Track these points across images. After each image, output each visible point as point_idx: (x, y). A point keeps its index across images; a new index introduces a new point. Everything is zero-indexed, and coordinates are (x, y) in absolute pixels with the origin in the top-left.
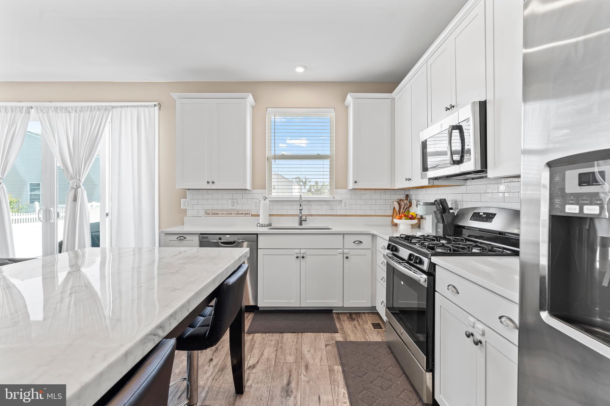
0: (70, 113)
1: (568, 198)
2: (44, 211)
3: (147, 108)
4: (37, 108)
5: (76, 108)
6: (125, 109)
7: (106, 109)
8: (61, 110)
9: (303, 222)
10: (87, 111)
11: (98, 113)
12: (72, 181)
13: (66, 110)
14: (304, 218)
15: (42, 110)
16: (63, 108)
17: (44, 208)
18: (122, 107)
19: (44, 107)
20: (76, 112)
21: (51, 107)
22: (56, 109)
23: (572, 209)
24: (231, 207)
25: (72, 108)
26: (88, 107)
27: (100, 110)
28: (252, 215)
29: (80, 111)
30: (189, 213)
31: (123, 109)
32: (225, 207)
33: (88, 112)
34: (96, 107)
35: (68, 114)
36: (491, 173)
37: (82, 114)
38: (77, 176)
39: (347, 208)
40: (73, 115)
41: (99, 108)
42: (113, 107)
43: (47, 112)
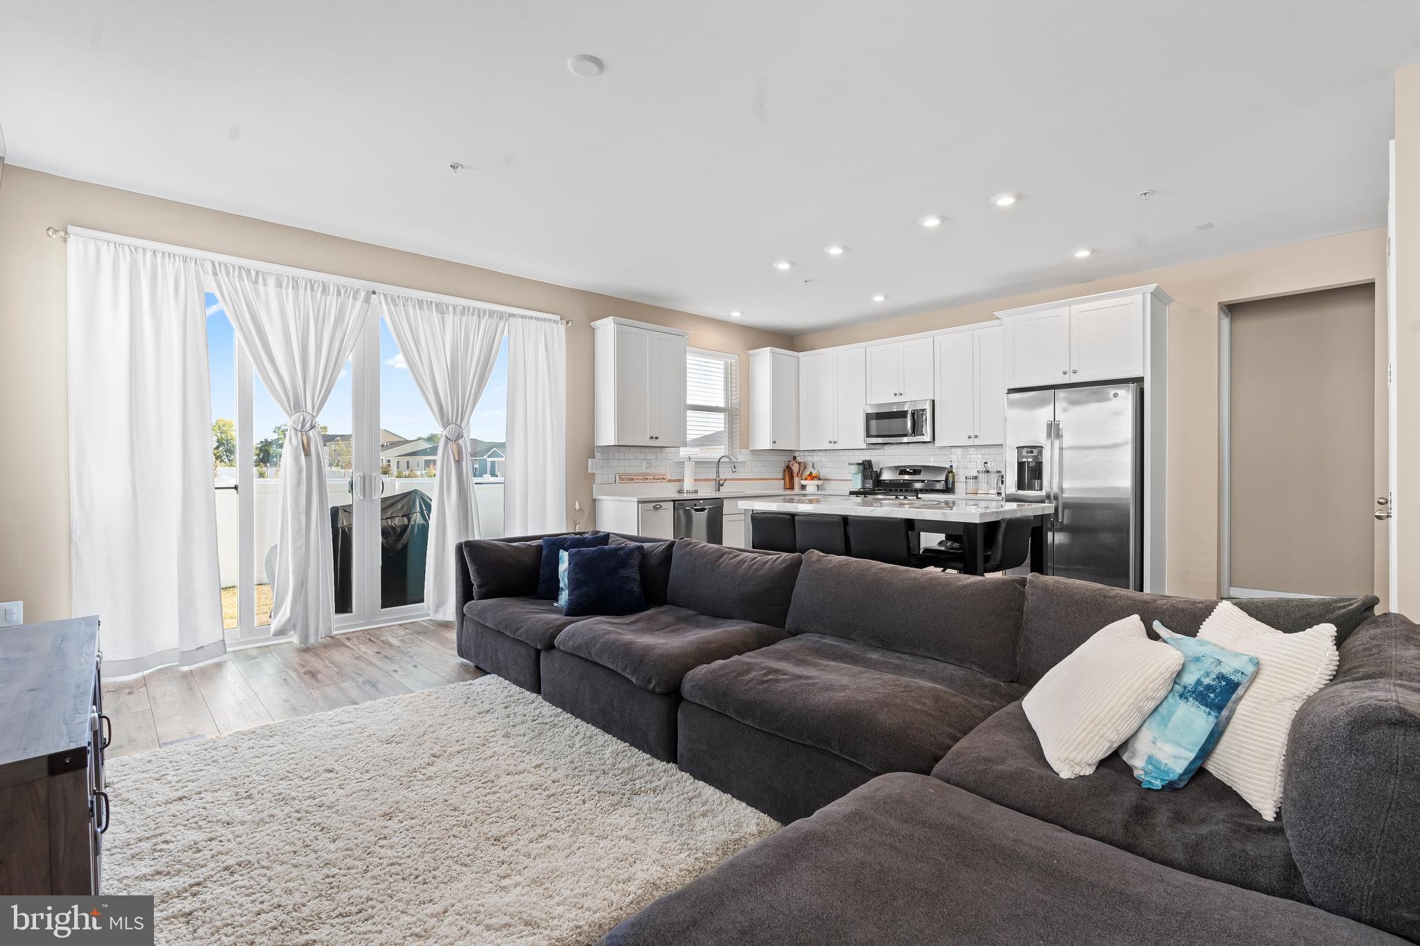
0: (443, 313)
1: (1024, 457)
2: (361, 479)
4: (385, 296)
5: (456, 307)
7: (501, 316)
9: (721, 487)
10: (472, 315)
12: (450, 426)
14: (721, 482)
15: (393, 301)
16: (431, 303)
17: (362, 475)
19: (399, 297)
23: (1024, 460)
24: (644, 471)
25: (449, 306)
26: (474, 309)
28: (670, 481)
29: (461, 314)
30: (598, 479)
32: (639, 470)
33: (475, 317)
36: (938, 443)
38: (457, 420)
39: (749, 471)
41: (492, 314)
42: (512, 315)
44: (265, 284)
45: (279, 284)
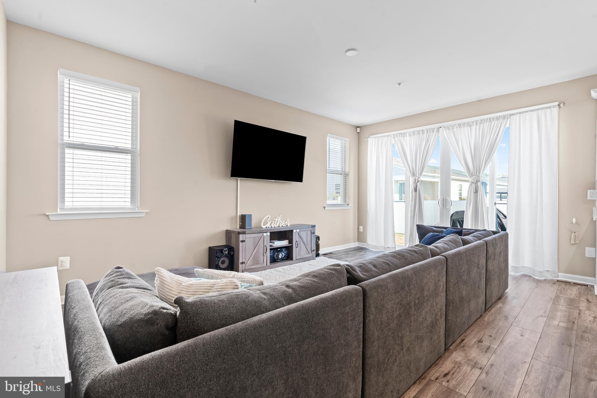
0: (471, 126)
2: (442, 200)
3: (549, 110)
4: (445, 127)
5: (476, 121)
6: (524, 114)
7: (504, 117)
8: (464, 125)
10: (486, 123)
11: (496, 122)
12: (473, 177)
13: (469, 125)
15: (448, 128)
16: (465, 123)
17: (442, 198)
18: (520, 113)
19: (450, 126)
20: (476, 124)
21: (456, 124)
22: (459, 125)
25: (473, 122)
26: (487, 119)
27: (498, 120)
29: (480, 123)
31: (522, 114)
33: (488, 123)
34: (495, 118)
35: (469, 128)
37: (482, 125)
38: (477, 173)
40: (473, 127)
41: (498, 118)
42: (511, 115)
43: (452, 129)
44: (406, 136)
45: (410, 135)
